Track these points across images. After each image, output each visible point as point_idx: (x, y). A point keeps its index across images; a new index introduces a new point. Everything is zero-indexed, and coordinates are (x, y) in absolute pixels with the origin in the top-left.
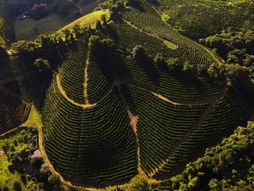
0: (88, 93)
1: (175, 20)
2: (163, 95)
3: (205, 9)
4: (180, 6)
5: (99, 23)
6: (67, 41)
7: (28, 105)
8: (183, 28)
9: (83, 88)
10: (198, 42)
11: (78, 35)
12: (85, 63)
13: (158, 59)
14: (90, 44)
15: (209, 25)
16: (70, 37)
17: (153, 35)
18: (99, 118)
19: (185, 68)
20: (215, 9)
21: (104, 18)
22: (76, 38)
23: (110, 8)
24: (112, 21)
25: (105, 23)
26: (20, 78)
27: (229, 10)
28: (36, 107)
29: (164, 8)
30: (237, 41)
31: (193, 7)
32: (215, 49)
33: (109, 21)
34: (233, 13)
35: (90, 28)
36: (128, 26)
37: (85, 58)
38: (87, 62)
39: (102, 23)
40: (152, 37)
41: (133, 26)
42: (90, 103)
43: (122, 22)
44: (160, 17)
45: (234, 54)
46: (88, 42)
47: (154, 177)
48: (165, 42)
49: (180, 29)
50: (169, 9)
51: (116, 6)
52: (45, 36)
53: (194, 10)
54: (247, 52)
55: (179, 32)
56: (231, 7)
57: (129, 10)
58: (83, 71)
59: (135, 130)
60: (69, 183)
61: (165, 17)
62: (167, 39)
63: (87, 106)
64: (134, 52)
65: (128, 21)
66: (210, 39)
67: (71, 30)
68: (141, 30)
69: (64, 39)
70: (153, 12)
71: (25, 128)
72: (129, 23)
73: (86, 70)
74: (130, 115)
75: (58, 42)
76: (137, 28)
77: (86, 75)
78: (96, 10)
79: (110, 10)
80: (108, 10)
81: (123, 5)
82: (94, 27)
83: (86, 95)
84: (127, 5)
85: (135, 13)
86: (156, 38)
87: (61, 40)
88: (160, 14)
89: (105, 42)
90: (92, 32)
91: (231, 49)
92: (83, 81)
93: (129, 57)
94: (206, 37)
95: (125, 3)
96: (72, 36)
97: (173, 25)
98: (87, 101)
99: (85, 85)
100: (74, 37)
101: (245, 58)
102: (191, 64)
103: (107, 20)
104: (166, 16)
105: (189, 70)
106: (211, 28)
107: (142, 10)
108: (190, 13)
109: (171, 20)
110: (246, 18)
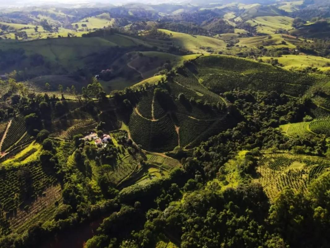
0: (154, 115)
1: (206, 83)
2: (193, 116)
3: (226, 77)
4: (211, 74)
5: (159, 82)
6: (140, 91)
7: (120, 122)
8: (210, 87)
9: (151, 113)
10: (219, 95)
11: (147, 88)
12: (152, 102)
13: (192, 100)
14: (155, 92)
15: (227, 86)
16: (142, 89)
17: (190, 89)
18: (160, 125)
19: (205, 104)
20: (233, 77)
21: (162, 79)
22: (146, 89)
23: (166, 74)
24: (167, 81)
25: (163, 82)
26: (115, 109)
27: (241, 78)
28: (125, 123)
29: (201, 75)
30: (241, 94)
31: (219, 75)
32: (226, 98)
33: (165, 81)
34: (243, 80)
35: (154, 85)
36: (176, 84)
37: (152, 99)
38: (153, 102)
39: (161, 82)
40: (189, 90)
41: (180, 84)
42: (155, 119)
43: (173, 82)
44: (198, 80)
45: (238, 101)
46: (154, 91)
47: (186, 149)
48: (197, 93)
49: (209, 88)
50: (204, 76)
51: (170, 73)
52: (128, 88)
53: (220, 77)
54: (245, 101)
55: (208, 89)
56: (242, 76)
57: (177, 75)
58: (151, 105)
59: (178, 132)
60: (145, 151)
61: (200, 80)
62: (198, 91)
63: (154, 120)
64: (179, 97)
65: (177, 81)
66: (225, 93)
67: (144, 85)
68: (184, 87)
69: (139, 90)
70: (193, 77)
71: (121, 130)
72: (177, 82)
73: (152, 105)
74: (176, 126)
75: (135, 91)
76: (181, 85)
77: (153, 107)
78: (156, 75)
79: (166, 75)
80: (164, 75)
81: (174, 73)
82: (156, 84)
83: (153, 115)
84: (177, 72)
85: (182, 77)
86: (192, 91)
87: (137, 91)
88: (197, 79)
89: (163, 92)
90: (155, 86)
91: (237, 99)
92: (151, 110)
93: (176, 100)
94: (223, 92)
95: (175, 71)
96: (144, 88)
97: (205, 85)
98: (153, 118)
99: (152, 112)
100: (145, 89)
101: (244, 103)
102: (209, 102)
103: (164, 80)
104: (202, 80)
105: (207, 105)
106: (228, 87)
107: (186, 76)
108: (216, 79)
109: (204, 82)
110: (250, 83)
